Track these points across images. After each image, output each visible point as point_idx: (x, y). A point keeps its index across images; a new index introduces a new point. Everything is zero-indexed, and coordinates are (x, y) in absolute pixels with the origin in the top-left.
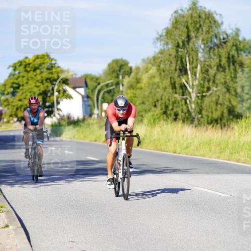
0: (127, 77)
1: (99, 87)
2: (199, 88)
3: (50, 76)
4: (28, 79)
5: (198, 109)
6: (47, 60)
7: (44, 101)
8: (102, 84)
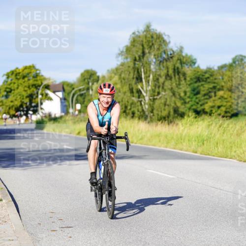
0: (95, 83)
1: (73, 92)
2: (152, 92)
3: (35, 83)
4: (18, 85)
5: (150, 109)
6: (33, 70)
7: (31, 102)
8: (76, 89)
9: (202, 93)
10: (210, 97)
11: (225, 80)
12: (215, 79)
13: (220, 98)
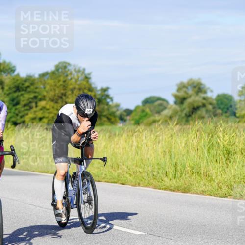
9: (22, 103)
10: (31, 108)
11: (47, 89)
12: (36, 88)
13: (41, 109)
